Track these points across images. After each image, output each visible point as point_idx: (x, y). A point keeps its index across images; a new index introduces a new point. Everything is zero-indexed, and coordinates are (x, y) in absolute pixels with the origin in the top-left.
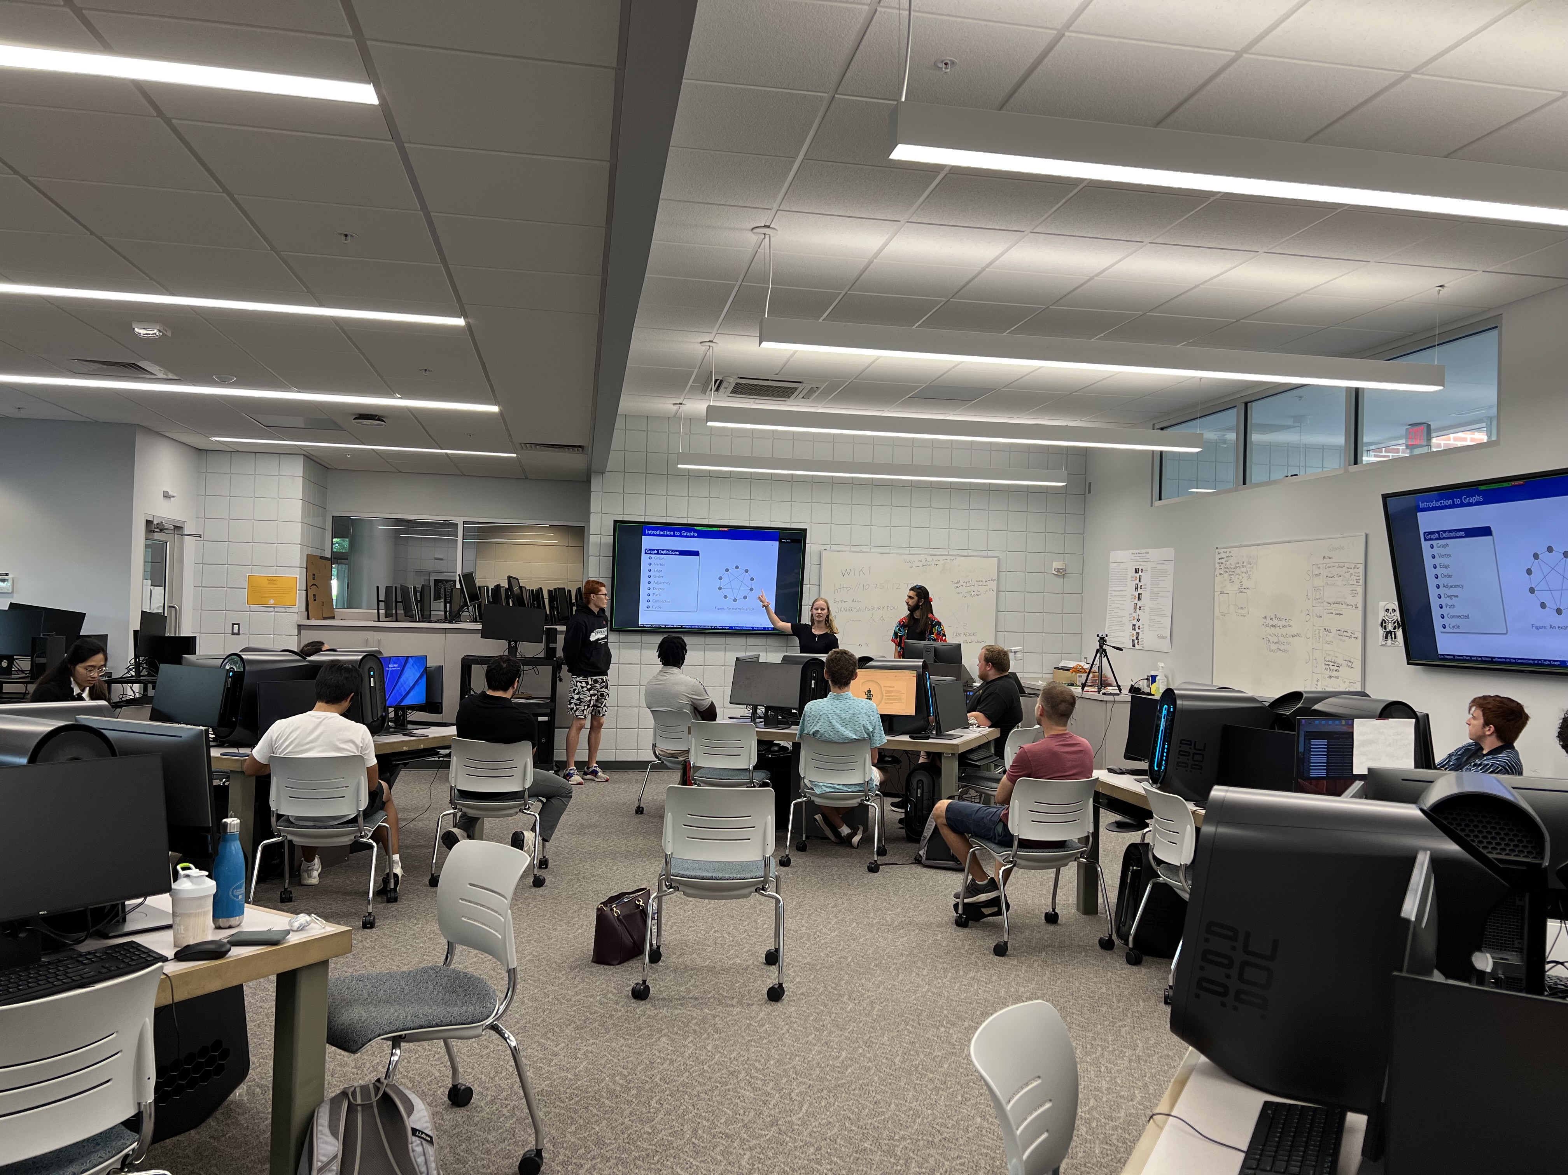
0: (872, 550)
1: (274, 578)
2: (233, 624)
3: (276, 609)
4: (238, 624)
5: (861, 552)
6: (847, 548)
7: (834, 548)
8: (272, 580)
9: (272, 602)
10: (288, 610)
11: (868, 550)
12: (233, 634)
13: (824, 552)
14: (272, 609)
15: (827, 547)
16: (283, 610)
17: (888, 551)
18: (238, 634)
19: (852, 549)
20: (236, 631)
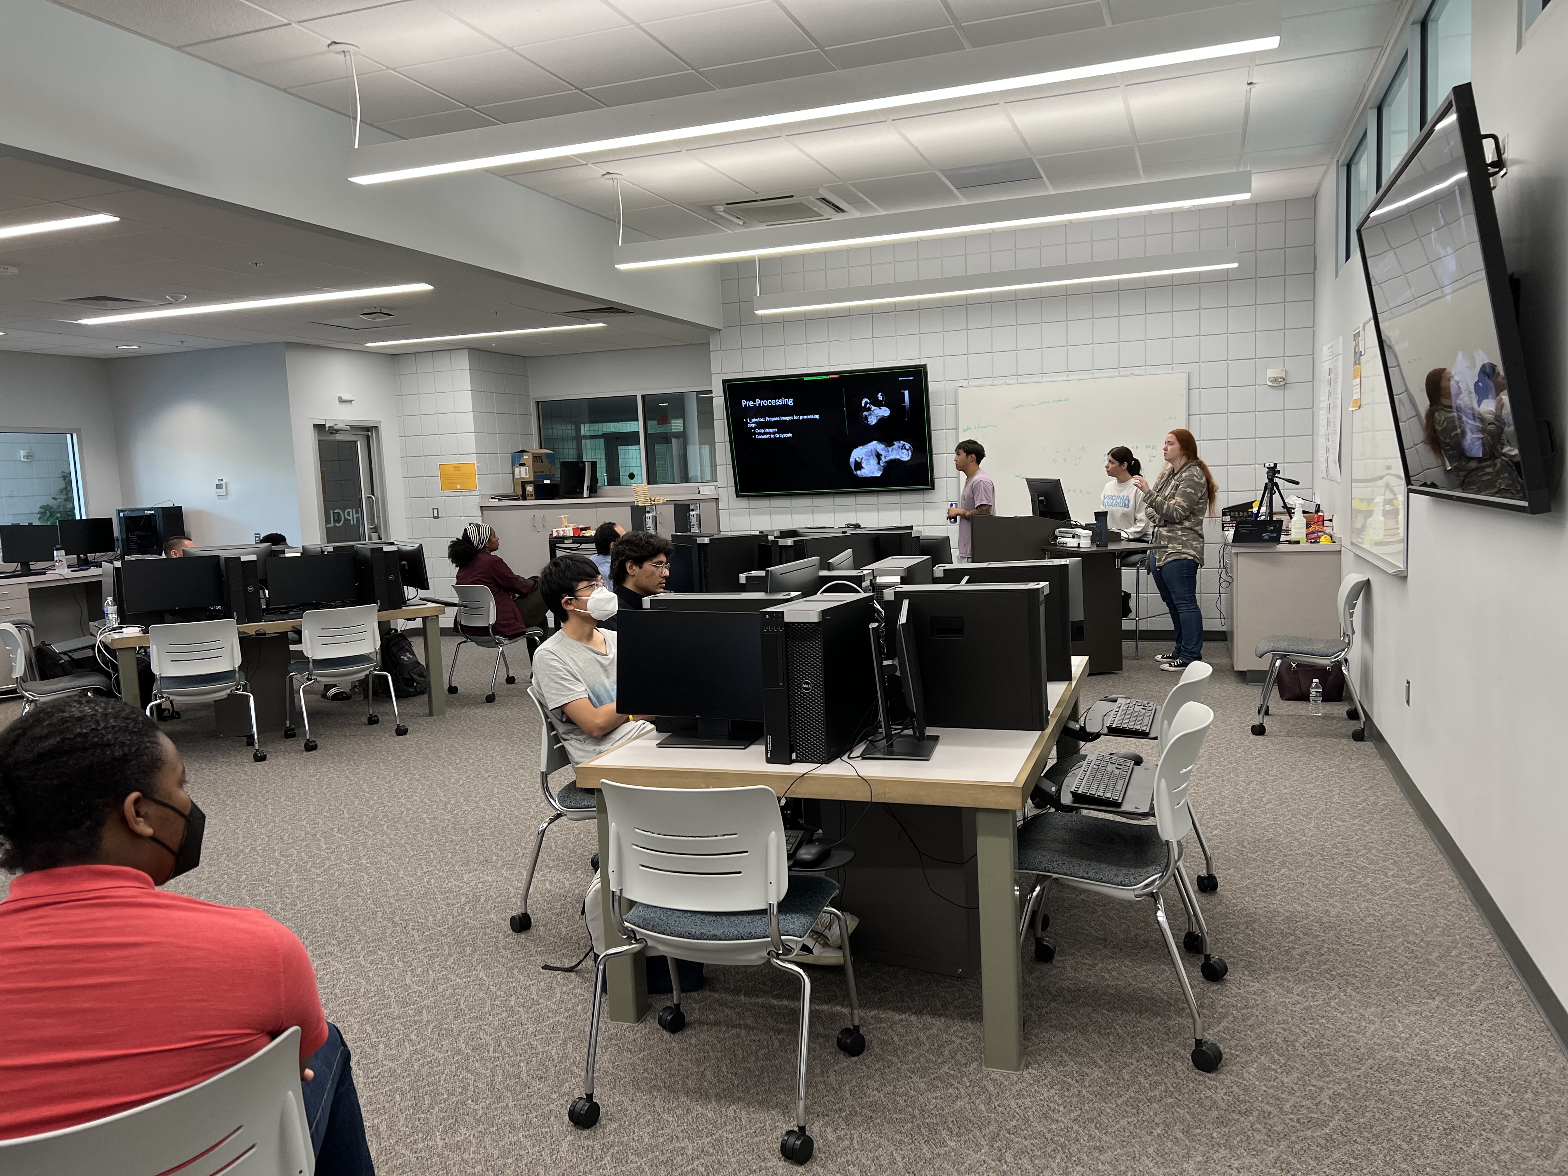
0: (1020, 381)
1: (459, 466)
2: (434, 509)
3: (464, 493)
4: (437, 509)
5: (1006, 384)
6: (988, 381)
7: (972, 383)
8: (457, 467)
9: (459, 487)
10: (472, 493)
11: (1015, 381)
12: (434, 517)
13: (960, 389)
14: (460, 494)
15: (964, 383)
16: (468, 493)
17: (1039, 380)
18: (438, 517)
19: (995, 382)
20: (436, 515)
